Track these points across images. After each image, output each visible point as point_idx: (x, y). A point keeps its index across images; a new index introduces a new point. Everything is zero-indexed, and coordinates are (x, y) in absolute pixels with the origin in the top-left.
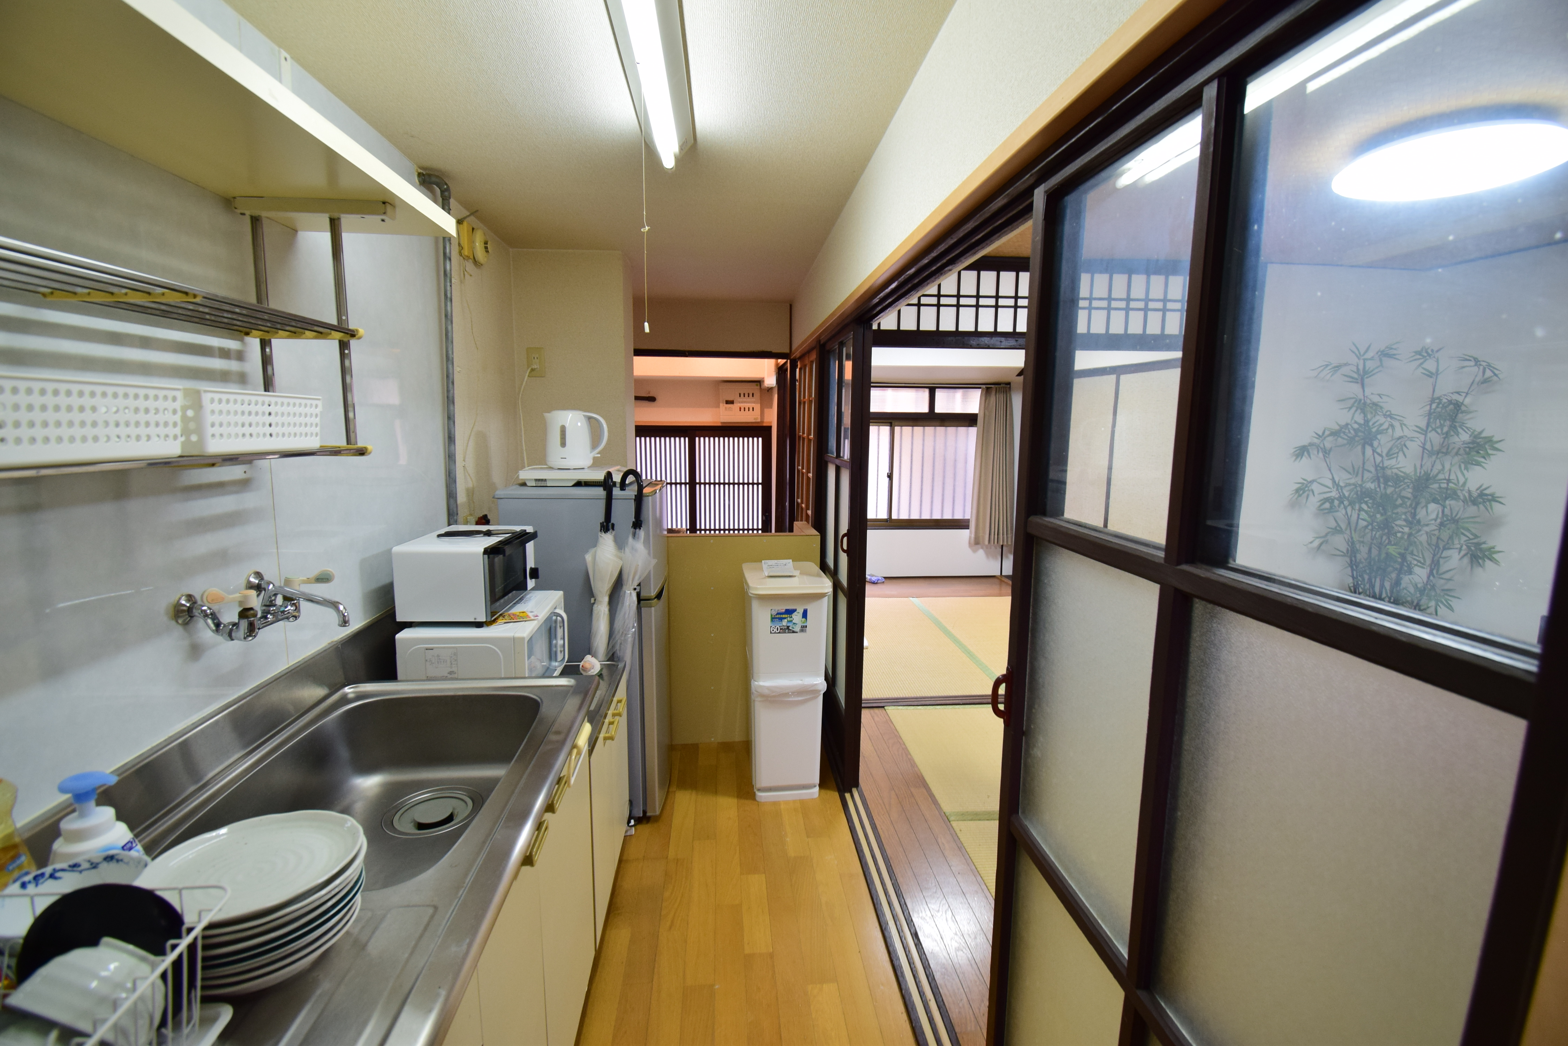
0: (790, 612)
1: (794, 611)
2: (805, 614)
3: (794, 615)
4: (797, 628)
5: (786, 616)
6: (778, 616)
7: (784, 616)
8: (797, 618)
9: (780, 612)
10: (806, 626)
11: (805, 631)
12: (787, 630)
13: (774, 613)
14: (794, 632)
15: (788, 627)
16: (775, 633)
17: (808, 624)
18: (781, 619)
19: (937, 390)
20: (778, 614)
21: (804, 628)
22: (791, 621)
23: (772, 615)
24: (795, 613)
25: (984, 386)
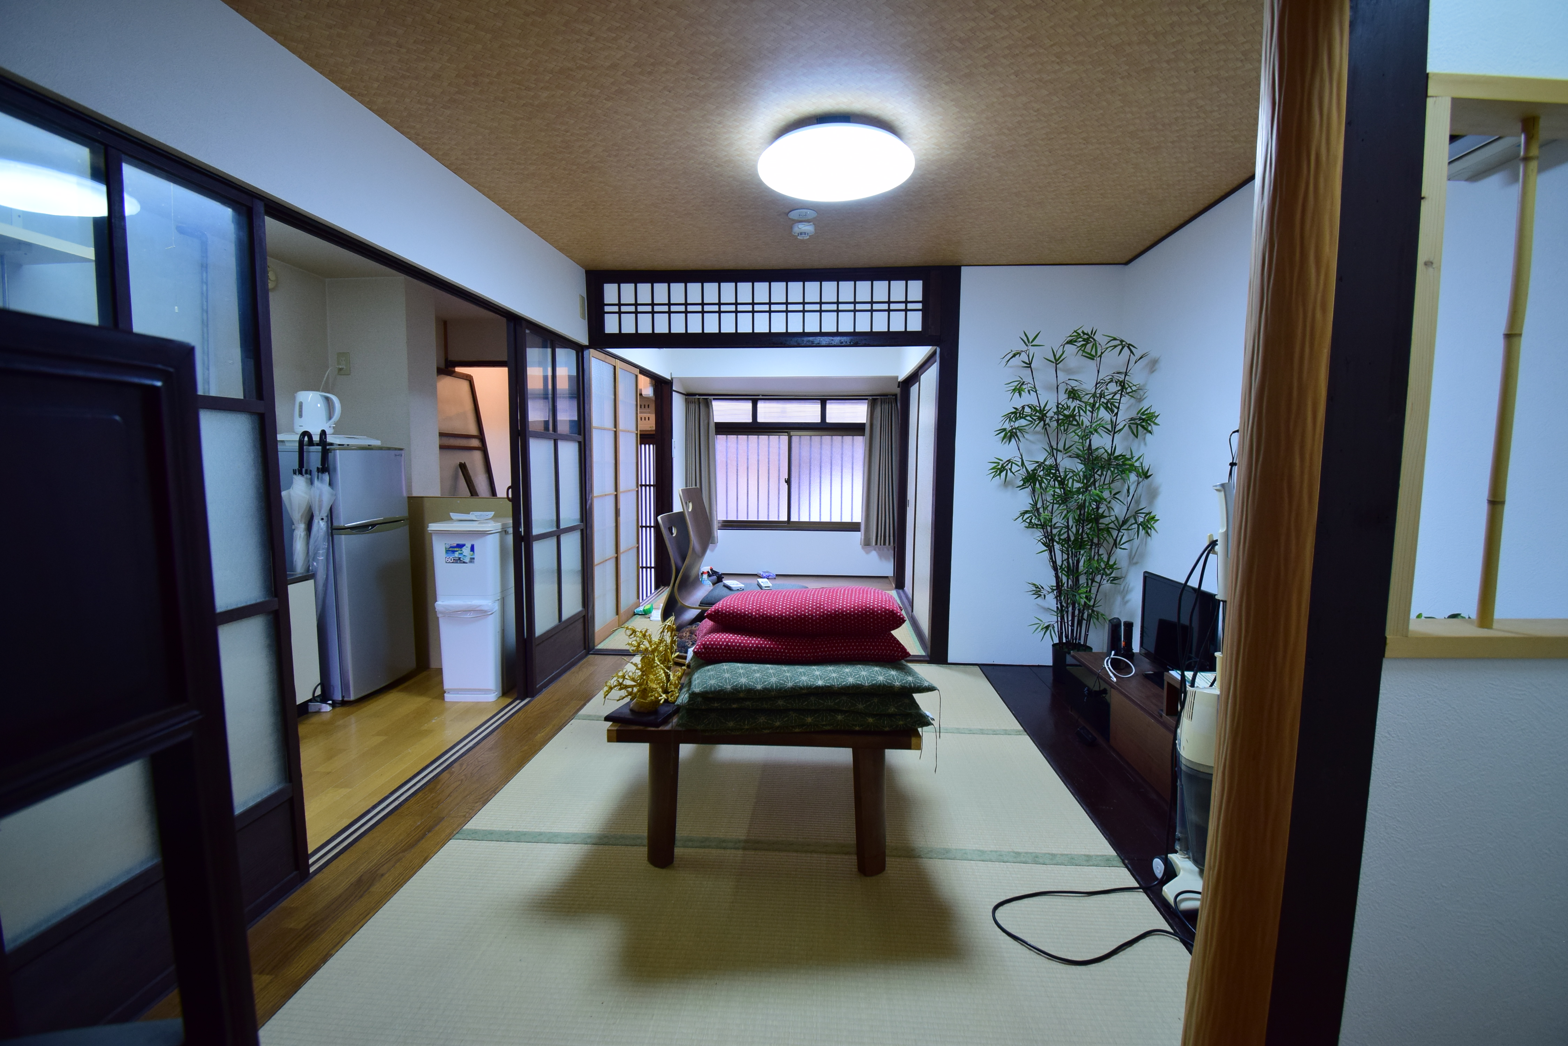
0: (460, 546)
1: (463, 545)
2: (472, 549)
3: (464, 549)
4: (467, 560)
5: (457, 549)
6: (451, 549)
7: (456, 549)
8: (466, 551)
9: (452, 545)
10: (474, 559)
11: (473, 562)
12: (459, 560)
13: (448, 546)
14: (464, 563)
15: (460, 558)
16: (449, 563)
17: (476, 556)
18: (454, 552)
19: (828, 401)
20: (451, 547)
21: (472, 560)
22: (462, 554)
23: (446, 548)
24: (464, 547)
25: (871, 398)
